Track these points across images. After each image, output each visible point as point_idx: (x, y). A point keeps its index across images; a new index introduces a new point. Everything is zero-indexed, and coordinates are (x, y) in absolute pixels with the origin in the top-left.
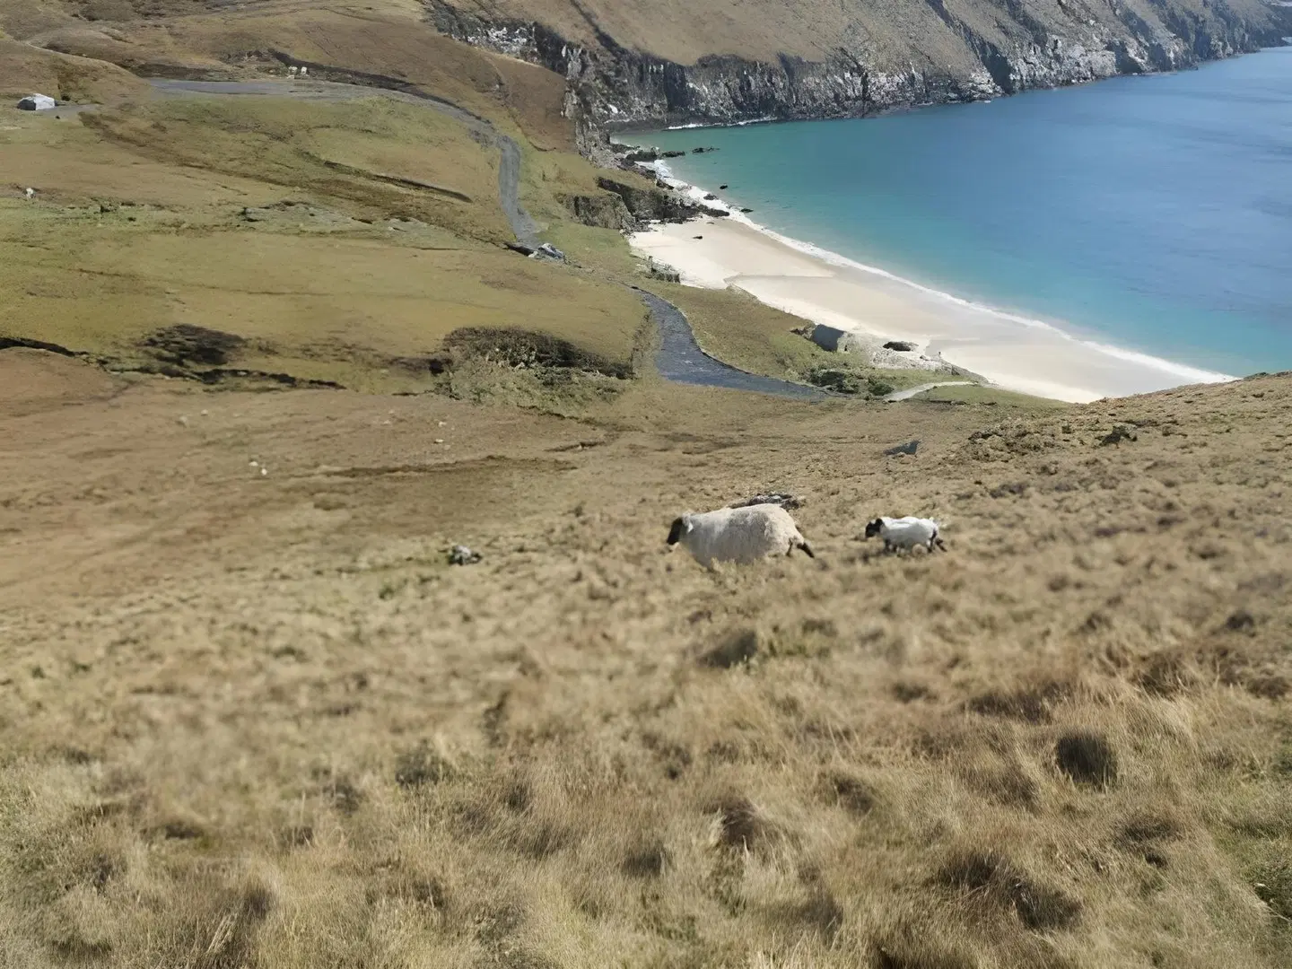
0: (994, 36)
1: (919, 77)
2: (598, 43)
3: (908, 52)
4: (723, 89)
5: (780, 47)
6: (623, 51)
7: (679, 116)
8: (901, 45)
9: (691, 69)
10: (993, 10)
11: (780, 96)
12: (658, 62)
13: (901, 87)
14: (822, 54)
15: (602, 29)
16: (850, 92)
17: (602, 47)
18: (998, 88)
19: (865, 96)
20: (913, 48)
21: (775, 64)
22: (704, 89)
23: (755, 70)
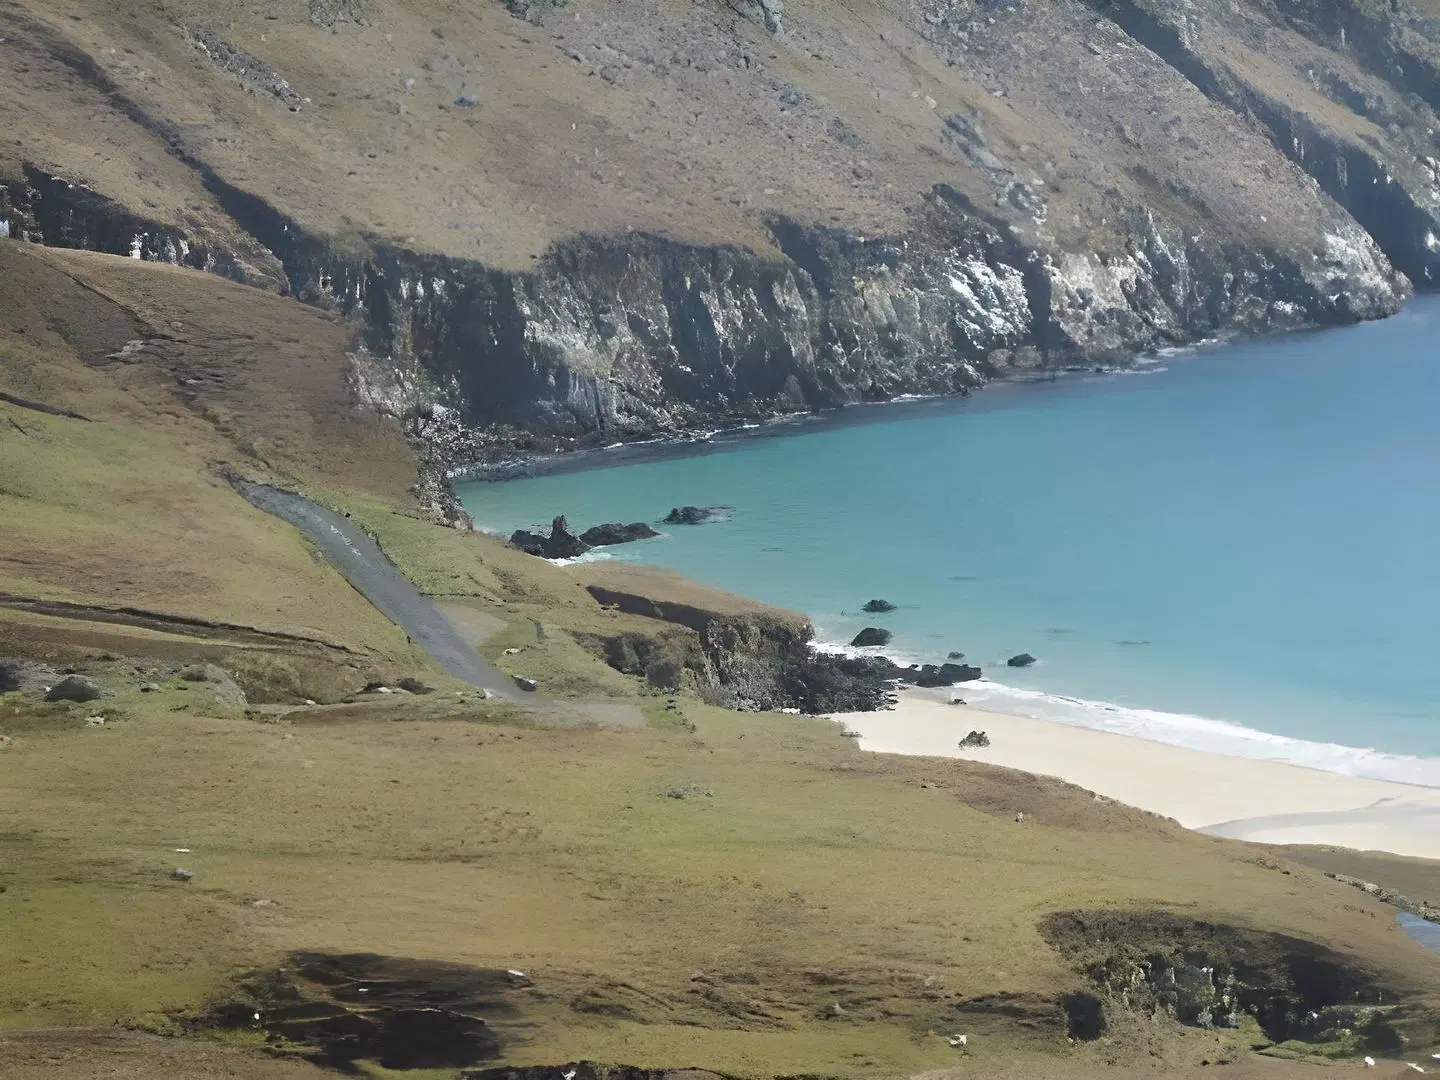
0: (1341, 125)
1: (1180, 260)
2: (225, 221)
3: (1127, 186)
4: (625, 336)
5: (768, 199)
6: (314, 245)
7: (511, 435)
8: (1107, 169)
9: (531, 285)
10: (1312, 51)
11: (800, 347)
12: (428, 266)
13: (1137, 297)
14: (897, 213)
15: (229, 176)
16: (997, 323)
17: (243, 237)
18: (1402, 278)
19: (1042, 330)
20: (1140, 174)
21: (771, 251)
22: (575, 344)
23: (718, 276)
